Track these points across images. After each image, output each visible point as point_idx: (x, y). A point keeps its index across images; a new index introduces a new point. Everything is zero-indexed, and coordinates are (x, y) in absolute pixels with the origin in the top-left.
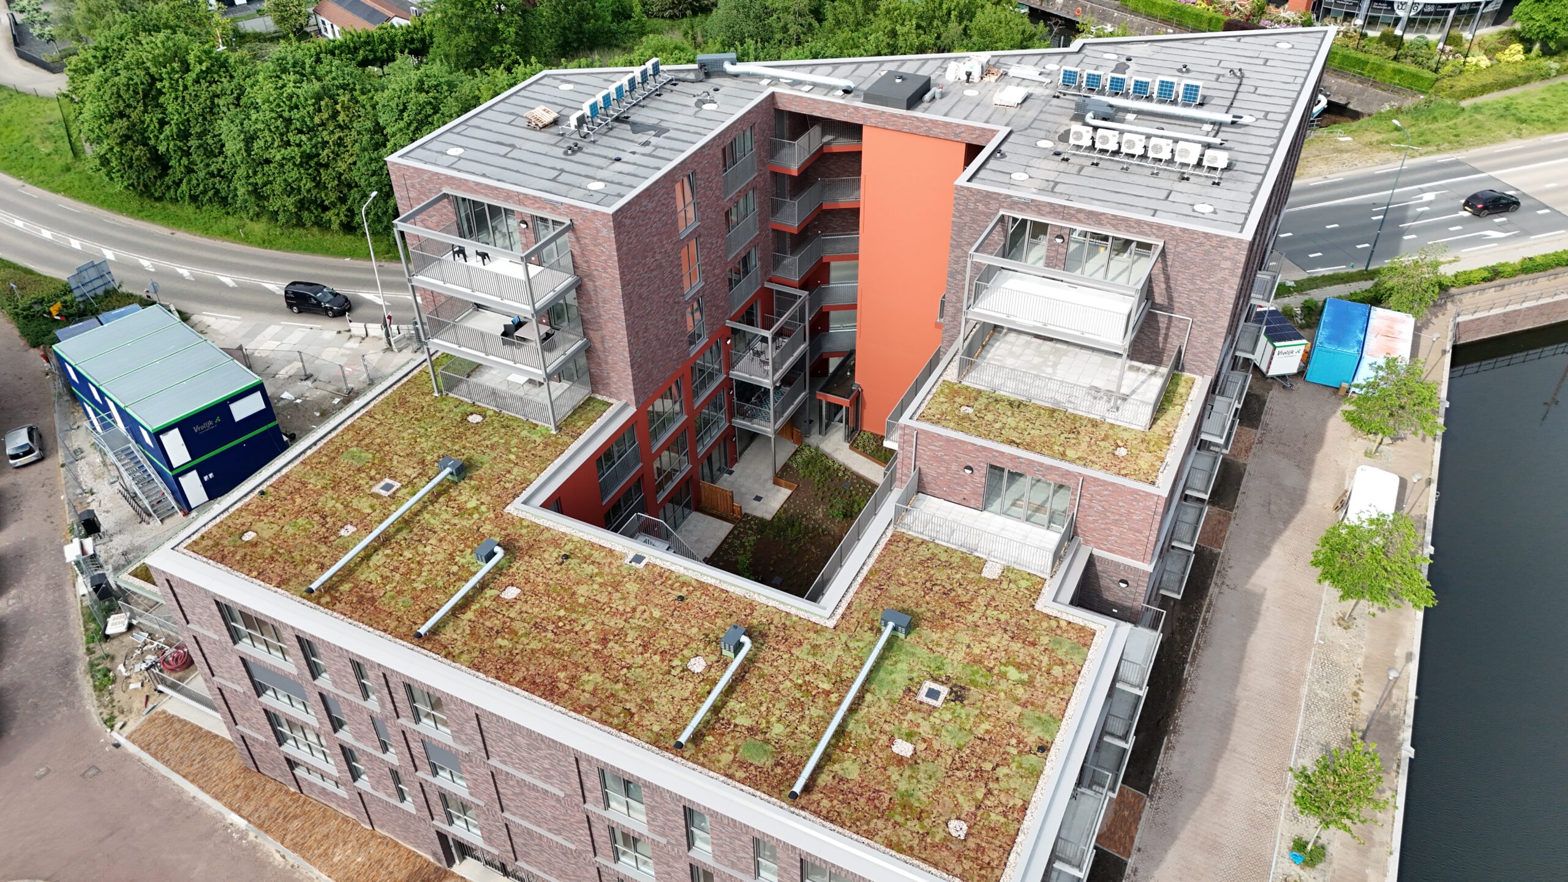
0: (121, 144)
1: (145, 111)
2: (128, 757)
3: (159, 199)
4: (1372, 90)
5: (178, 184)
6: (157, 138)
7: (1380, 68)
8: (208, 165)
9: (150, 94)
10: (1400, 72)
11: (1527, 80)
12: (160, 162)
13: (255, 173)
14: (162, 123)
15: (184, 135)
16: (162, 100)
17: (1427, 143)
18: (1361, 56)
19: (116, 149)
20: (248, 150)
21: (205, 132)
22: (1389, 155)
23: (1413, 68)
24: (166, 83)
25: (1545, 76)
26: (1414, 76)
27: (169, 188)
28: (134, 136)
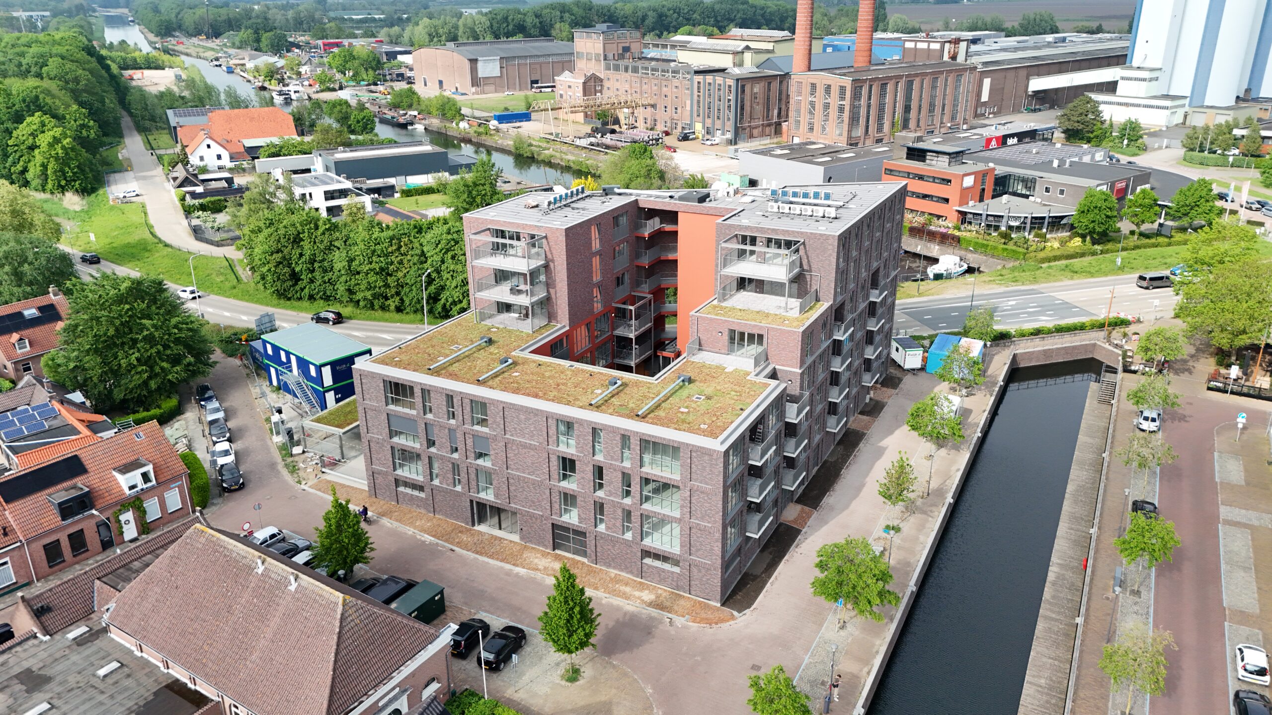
0: (276, 267)
1: (293, 248)
2: (309, 493)
3: (289, 299)
4: (991, 259)
5: (302, 290)
6: (296, 263)
7: (995, 248)
8: (323, 277)
9: (297, 240)
10: (1007, 249)
11: (1082, 255)
12: (295, 277)
13: (351, 279)
14: (301, 255)
15: (312, 261)
16: (302, 243)
17: (1017, 281)
18: (985, 242)
19: (273, 269)
20: (350, 266)
21: (324, 260)
22: (995, 286)
23: (1014, 248)
24: (306, 235)
25: (1094, 254)
26: (1014, 251)
27: (297, 292)
28: (285, 261)
